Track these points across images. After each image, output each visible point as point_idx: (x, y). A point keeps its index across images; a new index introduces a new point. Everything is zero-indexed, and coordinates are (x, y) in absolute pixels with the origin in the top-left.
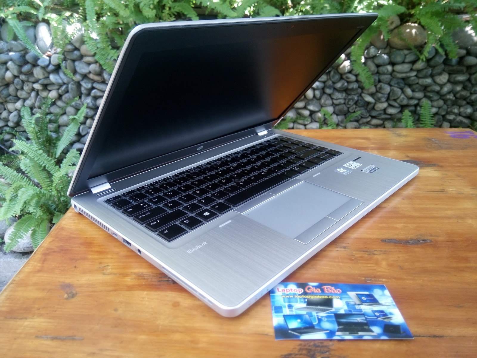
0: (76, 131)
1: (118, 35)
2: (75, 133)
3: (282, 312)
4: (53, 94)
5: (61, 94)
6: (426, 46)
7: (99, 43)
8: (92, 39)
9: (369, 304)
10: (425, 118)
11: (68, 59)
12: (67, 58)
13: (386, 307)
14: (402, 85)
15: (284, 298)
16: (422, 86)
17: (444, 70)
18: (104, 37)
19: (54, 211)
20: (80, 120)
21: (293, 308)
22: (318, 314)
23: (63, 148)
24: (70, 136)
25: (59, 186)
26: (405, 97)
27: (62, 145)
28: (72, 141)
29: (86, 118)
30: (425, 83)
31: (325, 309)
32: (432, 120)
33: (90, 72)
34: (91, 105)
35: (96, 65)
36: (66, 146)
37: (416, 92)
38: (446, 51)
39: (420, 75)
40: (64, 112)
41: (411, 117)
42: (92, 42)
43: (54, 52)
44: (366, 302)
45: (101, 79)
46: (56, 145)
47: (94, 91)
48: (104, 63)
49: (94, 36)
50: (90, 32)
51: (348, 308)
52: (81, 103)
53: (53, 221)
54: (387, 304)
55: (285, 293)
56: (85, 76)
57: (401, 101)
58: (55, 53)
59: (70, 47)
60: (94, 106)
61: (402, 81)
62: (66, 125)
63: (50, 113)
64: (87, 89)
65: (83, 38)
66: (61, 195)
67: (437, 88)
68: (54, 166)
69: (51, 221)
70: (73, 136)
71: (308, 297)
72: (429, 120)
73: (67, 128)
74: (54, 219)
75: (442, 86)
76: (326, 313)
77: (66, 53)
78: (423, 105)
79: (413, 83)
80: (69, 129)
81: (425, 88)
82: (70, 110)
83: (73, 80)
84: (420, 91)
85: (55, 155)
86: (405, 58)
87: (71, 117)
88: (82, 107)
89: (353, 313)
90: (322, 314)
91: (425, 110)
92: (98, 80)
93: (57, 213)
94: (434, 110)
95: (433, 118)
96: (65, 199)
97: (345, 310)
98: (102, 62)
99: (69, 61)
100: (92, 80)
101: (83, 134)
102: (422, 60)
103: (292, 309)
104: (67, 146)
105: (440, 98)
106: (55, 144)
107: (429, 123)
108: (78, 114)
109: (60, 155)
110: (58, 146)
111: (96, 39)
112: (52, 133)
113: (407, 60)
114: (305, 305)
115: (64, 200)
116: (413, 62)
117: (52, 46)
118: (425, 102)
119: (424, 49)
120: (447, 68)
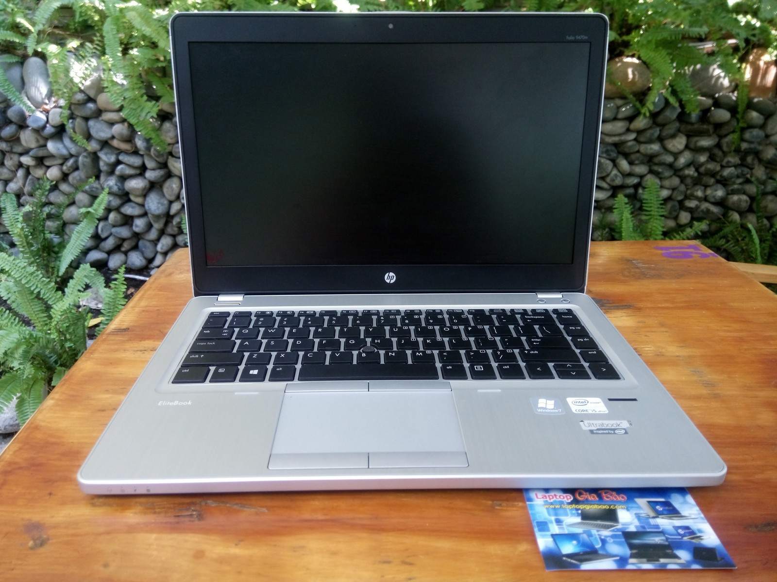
0: (91, 231)
1: (159, 77)
2: (90, 236)
3: (548, 530)
4: (53, 173)
5: (67, 172)
6: (650, 92)
7: (127, 90)
8: (116, 84)
9: (668, 517)
10: (651, 207)
11: (78, 116)
12: (75, 115)
13: (691, 521)
14: (614, 155)
15: (547, 508)
16: (645, 155)
17: (679, 131)
18: (135, 80)
19: (54, 365)
20: (97, 215)
21: (564, 523)
22: (599, 533)
23: (71, 261)
24: (82, 240)
25: (63, 324)
26: (619, 174)
27: (68, 256)
28: (84, 248)
29: (108, 210)
30: (649, 152)
31: (608, 525)
32: (663, 210)
33: (113, 137)
34: (115, 189)
35: (123, 125)
36: (75, 257)
37: (636, 164)
38: (680, 101)
39: (642, 139)
40: (71, 201)
41: (627, 206)
42: (116, 88)
43: (54, 105)
44: (663, 514)
45: (132, 147)
46: (60, 255)
47: (120, 167)
48: (136, 122)
49: (119, 78)
50: (112, 73)
51: (640, 524)
52: (98, 186)
53: (52, 382)
54: (693, 516)
55: (547, 501)
56: (105, 144)
57: (613, 180)
58: (55, 107)
59: (80, 97)
60: (120, 191)
61: (613, 148)
62: (76, 223)
63: (50, 203)
64: (108, 164)
65: (102, 82)
66: (65, 338)
67: (669, 159)
68: (53, 292)
69: (50, 381)
70: (86, 241)
71: (581, 507)
72: (656, 210)
73: (78, 228)
74: (54, 379)
75: (676, 155)
76: (611, 531)
77: (73, 107)
78: (647, 186)
79: (632, 151)
80: (80, 229)
81: (650, 159)
82: (81, 197)
83: (86, 150)
84: (642, 163)
85: (58, 271)
86: (617, 113)
87: (83, 210)
88: (102, 193)
89: (648, 530)
90: (606, 533)
91: (650, 193)
92: (127, 150)
93: (59, 368)
94: (665, 193)
95: (663, 207)
96: (72, 345)
97: (636, 527)
98: (133, 121)
99: (78, 120)
100: (117, 149)
101: (103, 236)
102: (645, 114)
103: (562, 525)
104: (77, 256)
105: (675, 174)
106: (57, 253)
107: (656, 213)
108: (95, 206)
109: (65, 271)
110: (62, 256)
111: (123, 85)
112: (52, 236)
113: (620, 116)
114: (578, 520)
115: (71, 347)
116: (631, 119)
117: (50, 95)
118: (651, 181)
119: (647, 98)
120: (683, 127)
